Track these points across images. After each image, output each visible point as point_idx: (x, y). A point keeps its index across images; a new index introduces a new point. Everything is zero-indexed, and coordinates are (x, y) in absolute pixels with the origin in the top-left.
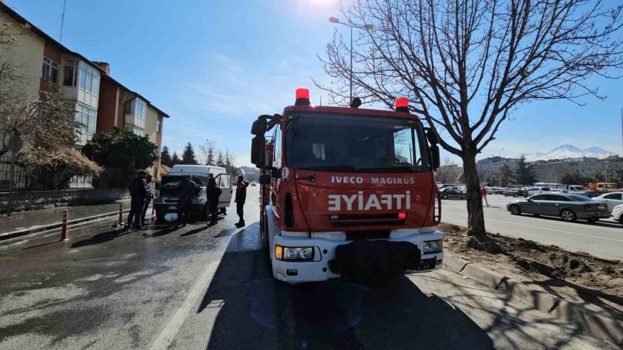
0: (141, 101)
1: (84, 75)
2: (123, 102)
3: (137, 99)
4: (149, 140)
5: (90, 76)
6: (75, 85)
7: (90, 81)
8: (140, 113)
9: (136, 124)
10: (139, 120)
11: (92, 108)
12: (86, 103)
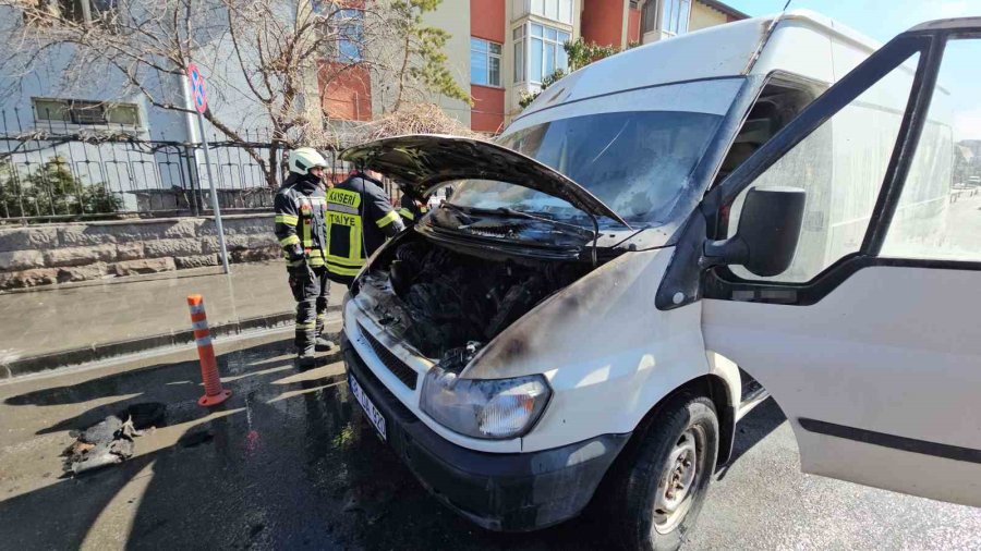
2: (639, 5)
11: (561, 27)
12: (547, 16)
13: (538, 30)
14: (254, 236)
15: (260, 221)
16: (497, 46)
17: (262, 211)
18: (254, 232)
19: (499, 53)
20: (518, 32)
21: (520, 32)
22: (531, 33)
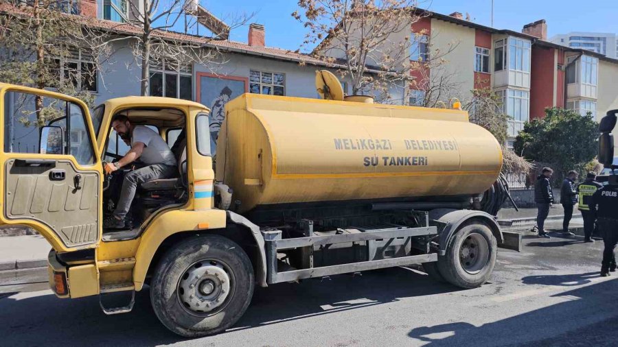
0: (589, 58)
1: (513, 53)
2: (563, 68)
3: (583, 57)
4: (593, 119)
5: (520, 51)
6: (505, 68)
7: (520, 57)
8: (588, 77)
9: (582, 94)
10: (588, 88)
11: (523, 89)
12: (517, 85)
13: (513, 93)
21: (501, 94)
22: (509, 94)
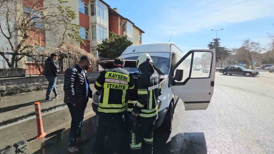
0: (130, 24)
1: (99, 8)
2: (122, 25)
3: (128, 22)
5: (102, 9)
6: (95, 15)
7: (102, 11)
8: (130, 30)
9: (128, 36)
10: (130, 34)
11: (104, 27)
12: (101, 24)
13: (99, 27)
14: (9, 86)
15: (12, 80)
16: (87, 29)
17: (12, 77)
18: (9, 84)
19: (88, 31)
20: (93, 26)
21: (94, 27)
22: (97, 27)
